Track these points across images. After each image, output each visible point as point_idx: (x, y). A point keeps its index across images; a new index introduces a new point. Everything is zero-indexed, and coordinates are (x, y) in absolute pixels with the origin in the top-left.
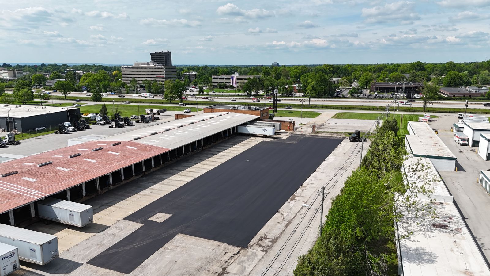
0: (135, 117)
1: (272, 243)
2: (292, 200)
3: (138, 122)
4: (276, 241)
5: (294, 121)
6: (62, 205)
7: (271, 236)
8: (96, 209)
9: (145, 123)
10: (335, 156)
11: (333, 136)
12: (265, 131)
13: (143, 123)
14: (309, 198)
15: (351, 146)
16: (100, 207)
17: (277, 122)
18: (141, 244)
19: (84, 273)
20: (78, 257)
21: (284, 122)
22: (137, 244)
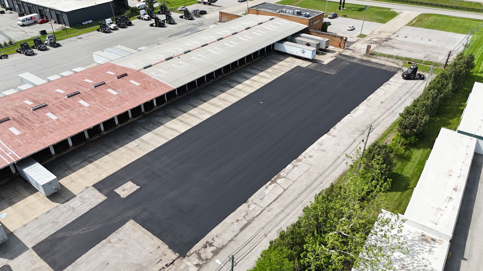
0: (182, 9)
1: (214, 254)
2: (273, 182)
3: (182, 18)
4: (219, 252)
5: (346, 38)
6: (32, 171)
7: (218, 243)
8: (77, 165)
9: (189, 20)
10: (367, 107)
11: (388, 64)
12: (303, 52)
13: (187, 19)
14: (294, 182)
15: (399, 87)
16: (82, 162)
17: (327, 36)
18: (90, 229)
19: (24, 263)
20: (30, 237)
21: (335, 37)
22: (86, 229)
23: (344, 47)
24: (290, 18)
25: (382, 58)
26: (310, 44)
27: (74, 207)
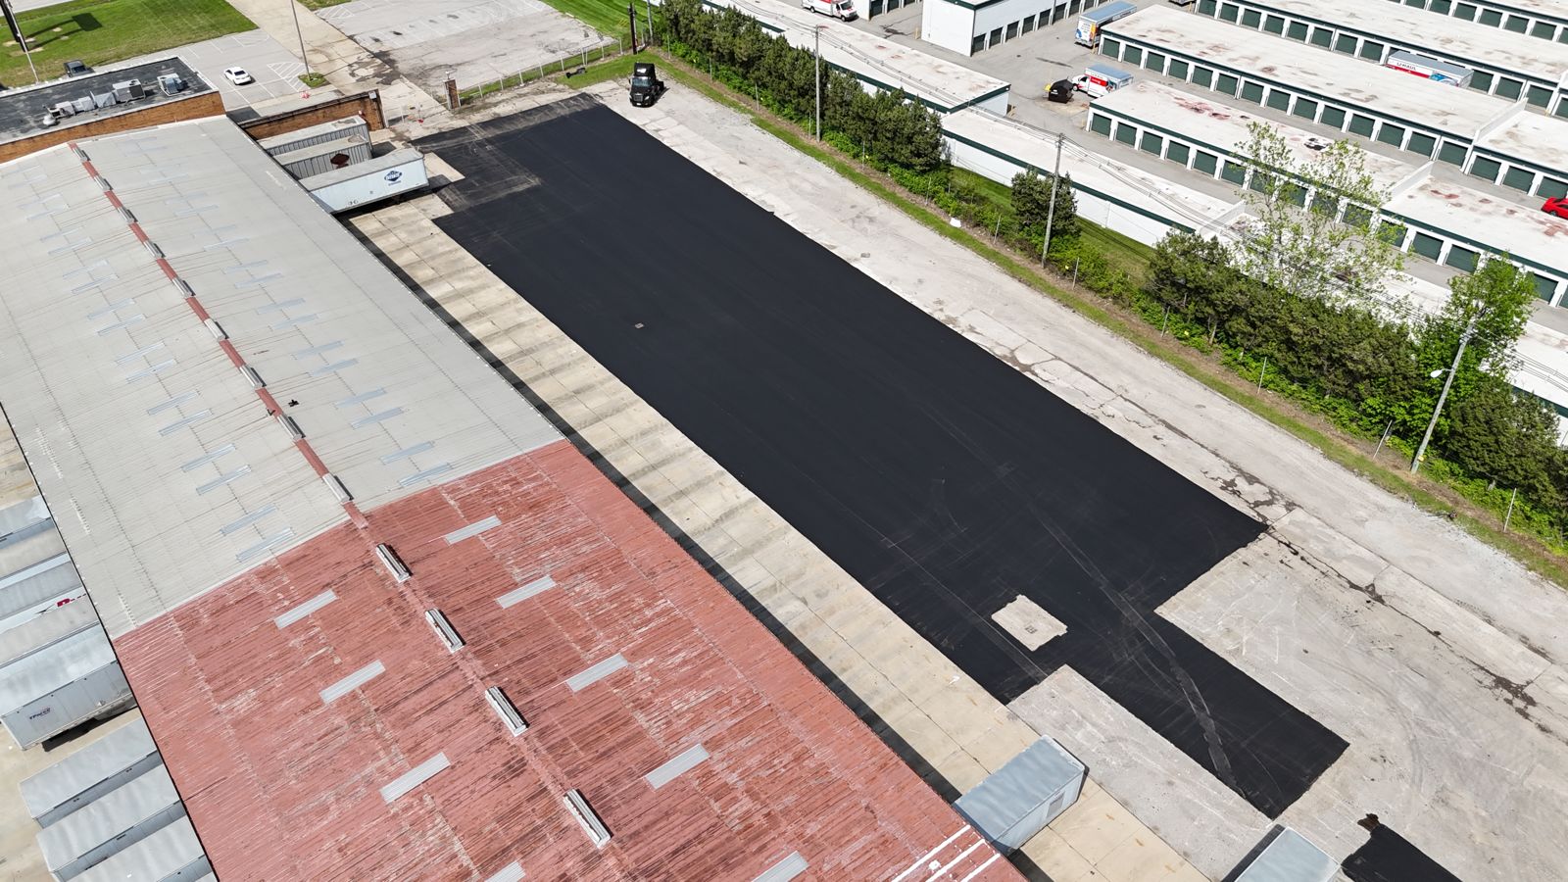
1: (1255, 482)
2: (1028, 370)
4: (1247, 473)
7: (1224, 473)
12: (394, 180)
17: (310, 114)
18: (1193, 695)
19: (1328, 828)
20: (1231, 831)
21: (340, 104)
22: (1193, 701)
23: (382, 122)
24: (138, 118)
25: (499, 97)
26: (346, 153)
27: (1103, 738)
